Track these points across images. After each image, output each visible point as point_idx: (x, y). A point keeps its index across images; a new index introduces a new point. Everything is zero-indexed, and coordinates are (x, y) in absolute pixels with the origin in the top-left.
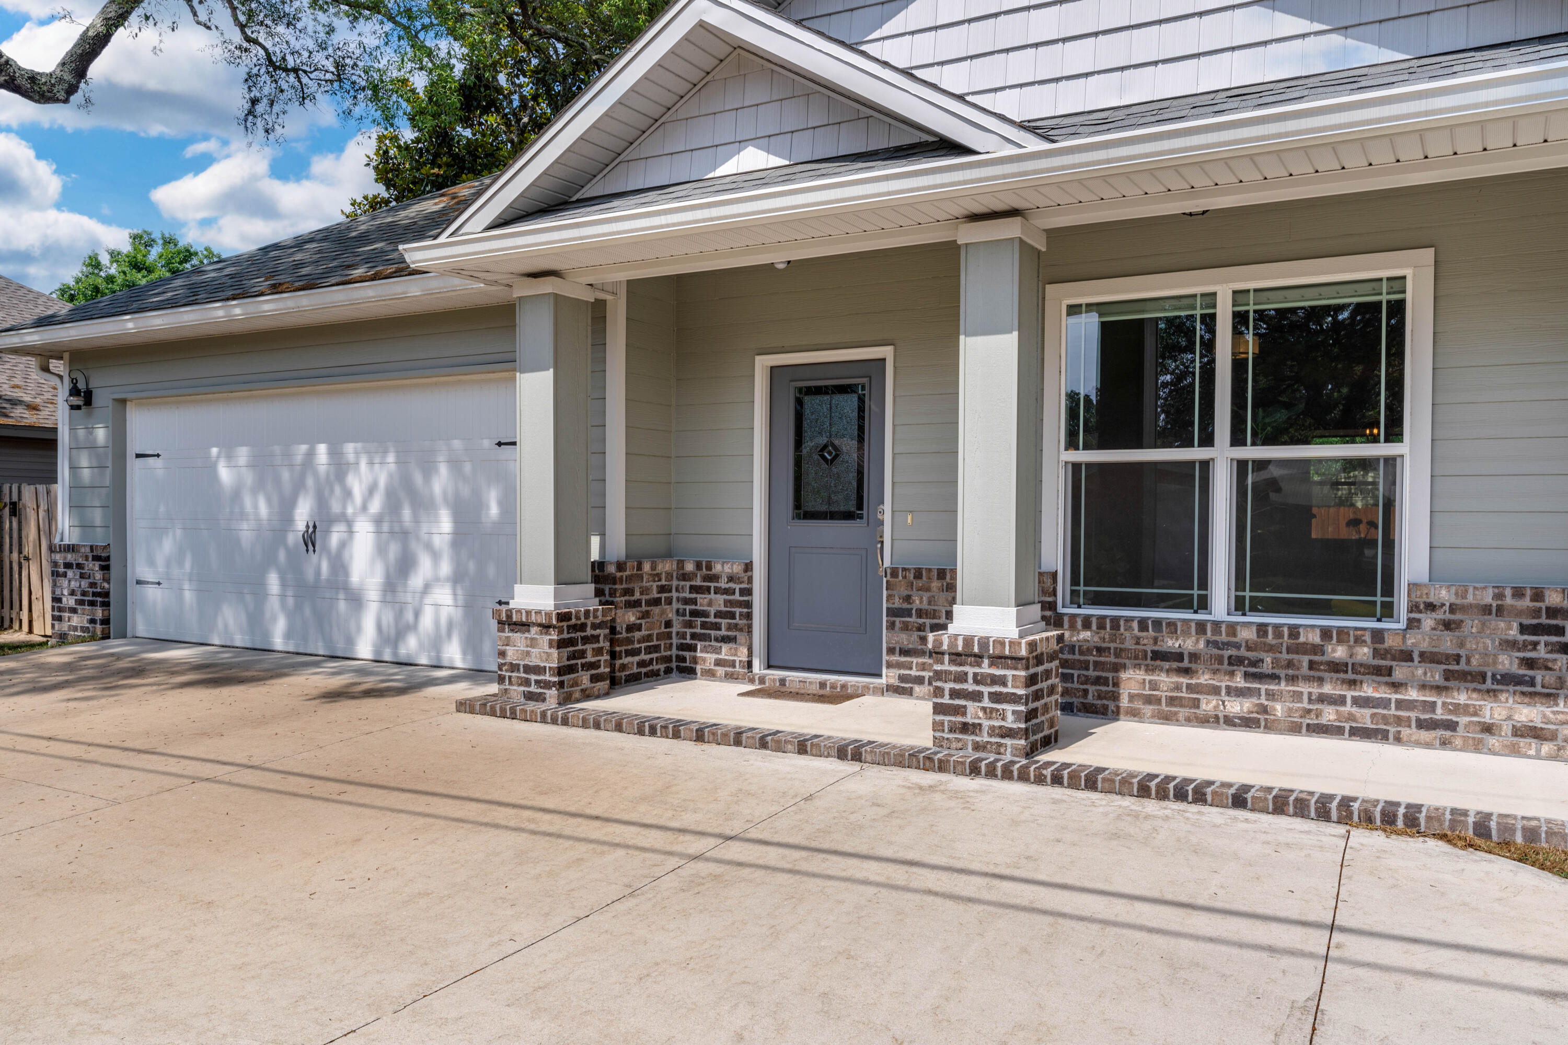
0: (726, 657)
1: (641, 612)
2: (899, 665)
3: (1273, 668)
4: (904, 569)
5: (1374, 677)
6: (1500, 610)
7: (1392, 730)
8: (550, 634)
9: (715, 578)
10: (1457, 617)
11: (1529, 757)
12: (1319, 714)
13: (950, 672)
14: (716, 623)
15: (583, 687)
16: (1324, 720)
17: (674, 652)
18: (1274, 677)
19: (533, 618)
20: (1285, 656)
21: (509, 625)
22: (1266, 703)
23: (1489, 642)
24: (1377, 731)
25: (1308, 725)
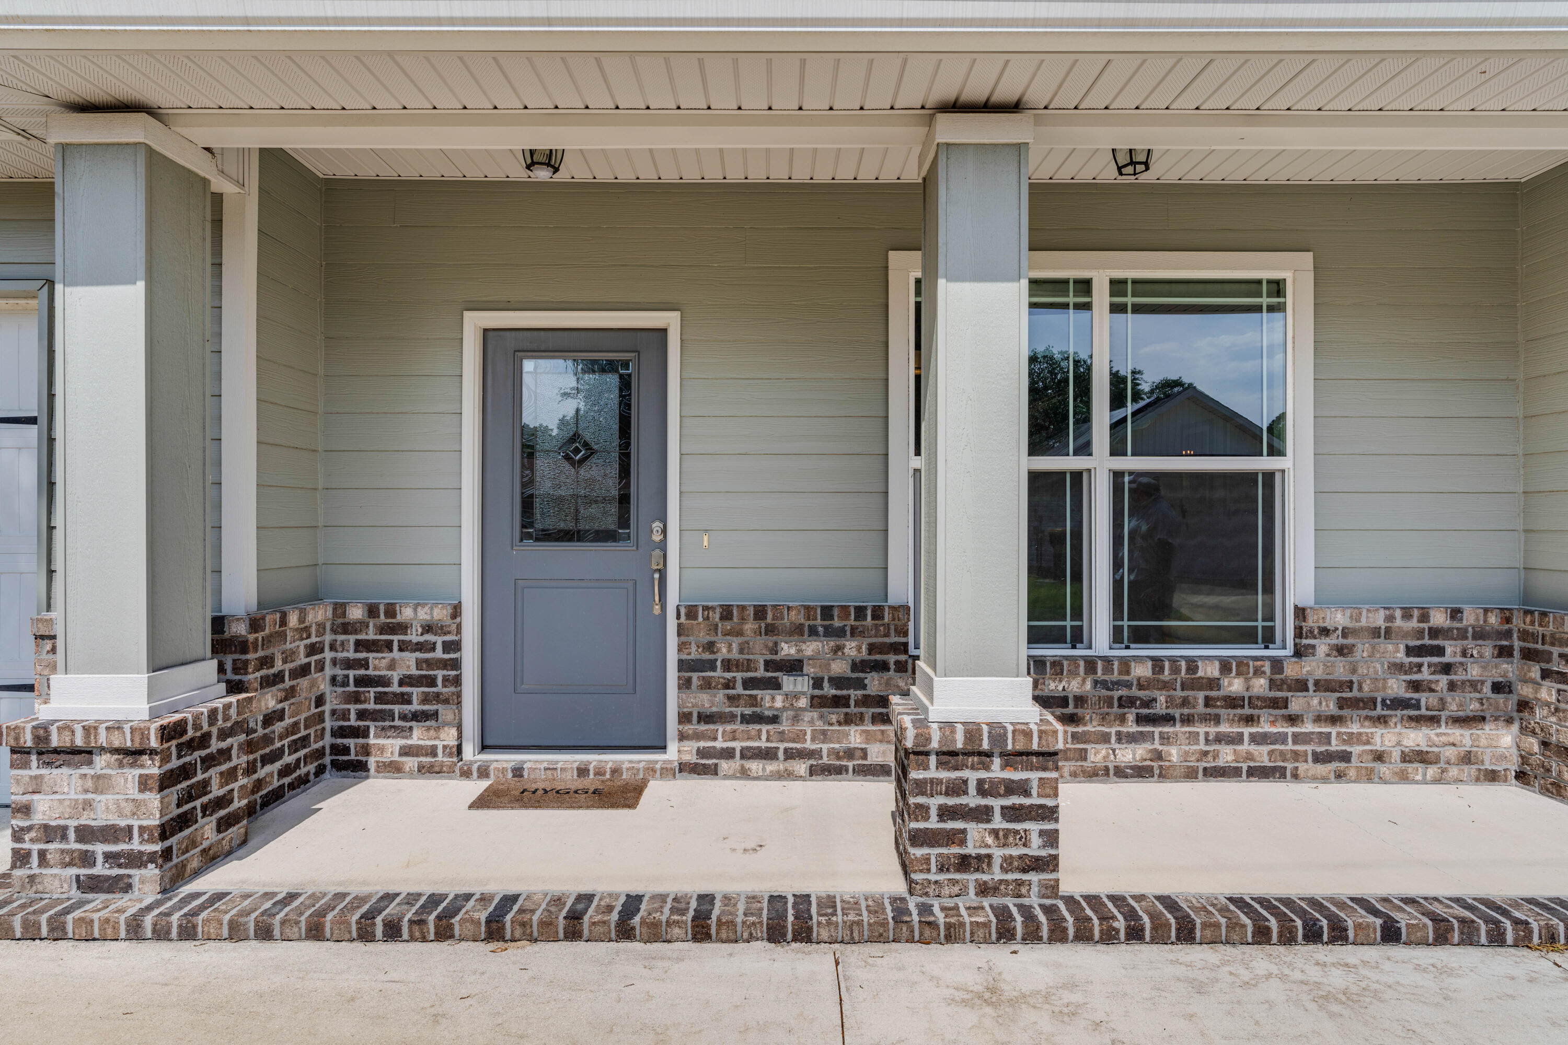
0: (421, 743)
1: (285, 690)
2: (698, 736)
3: (1167, 707)
4: (706, 608)
5: (1271, 711)
6: (1388, 632)
7: (1289, 766)
8: (142, 766)
9: (403, 628)
10: (1349, 641)
11: (1417, 782)
12: (1216, 756)
13: (940, 781)
14: (402, 694)
15: (205, 844)
16: (1221, 763)
17: (328, 740)
18: (1168, 719)
19: (103, 739)
20: (1179, 693)
21: (40, 753)
22: (1160, 748)
23: (1378, 666)
24: (1274, 769)
25: (1205, 769)
